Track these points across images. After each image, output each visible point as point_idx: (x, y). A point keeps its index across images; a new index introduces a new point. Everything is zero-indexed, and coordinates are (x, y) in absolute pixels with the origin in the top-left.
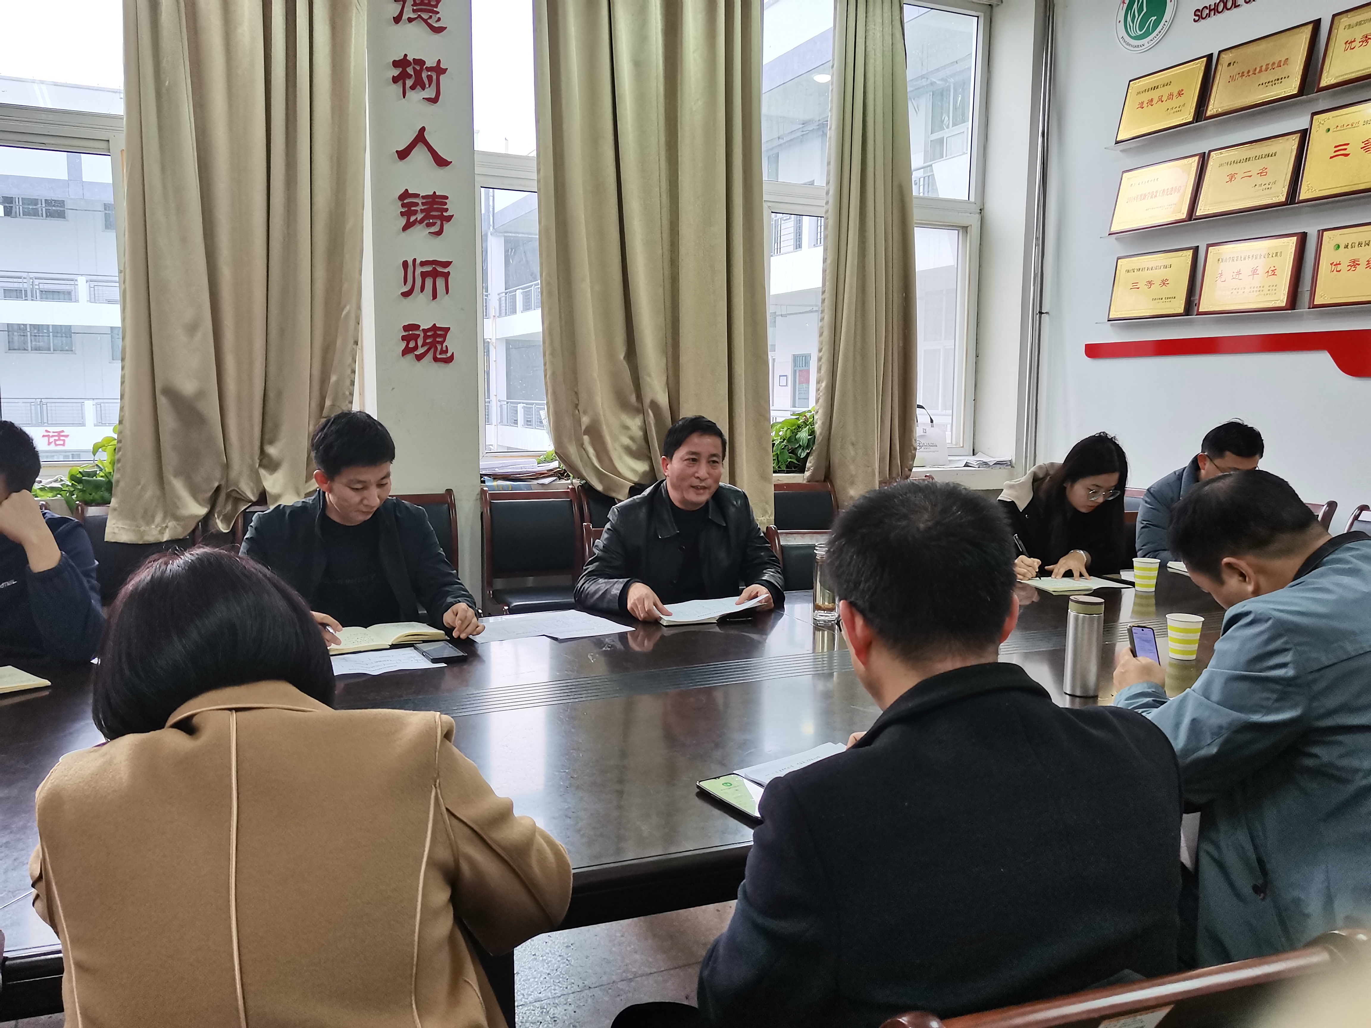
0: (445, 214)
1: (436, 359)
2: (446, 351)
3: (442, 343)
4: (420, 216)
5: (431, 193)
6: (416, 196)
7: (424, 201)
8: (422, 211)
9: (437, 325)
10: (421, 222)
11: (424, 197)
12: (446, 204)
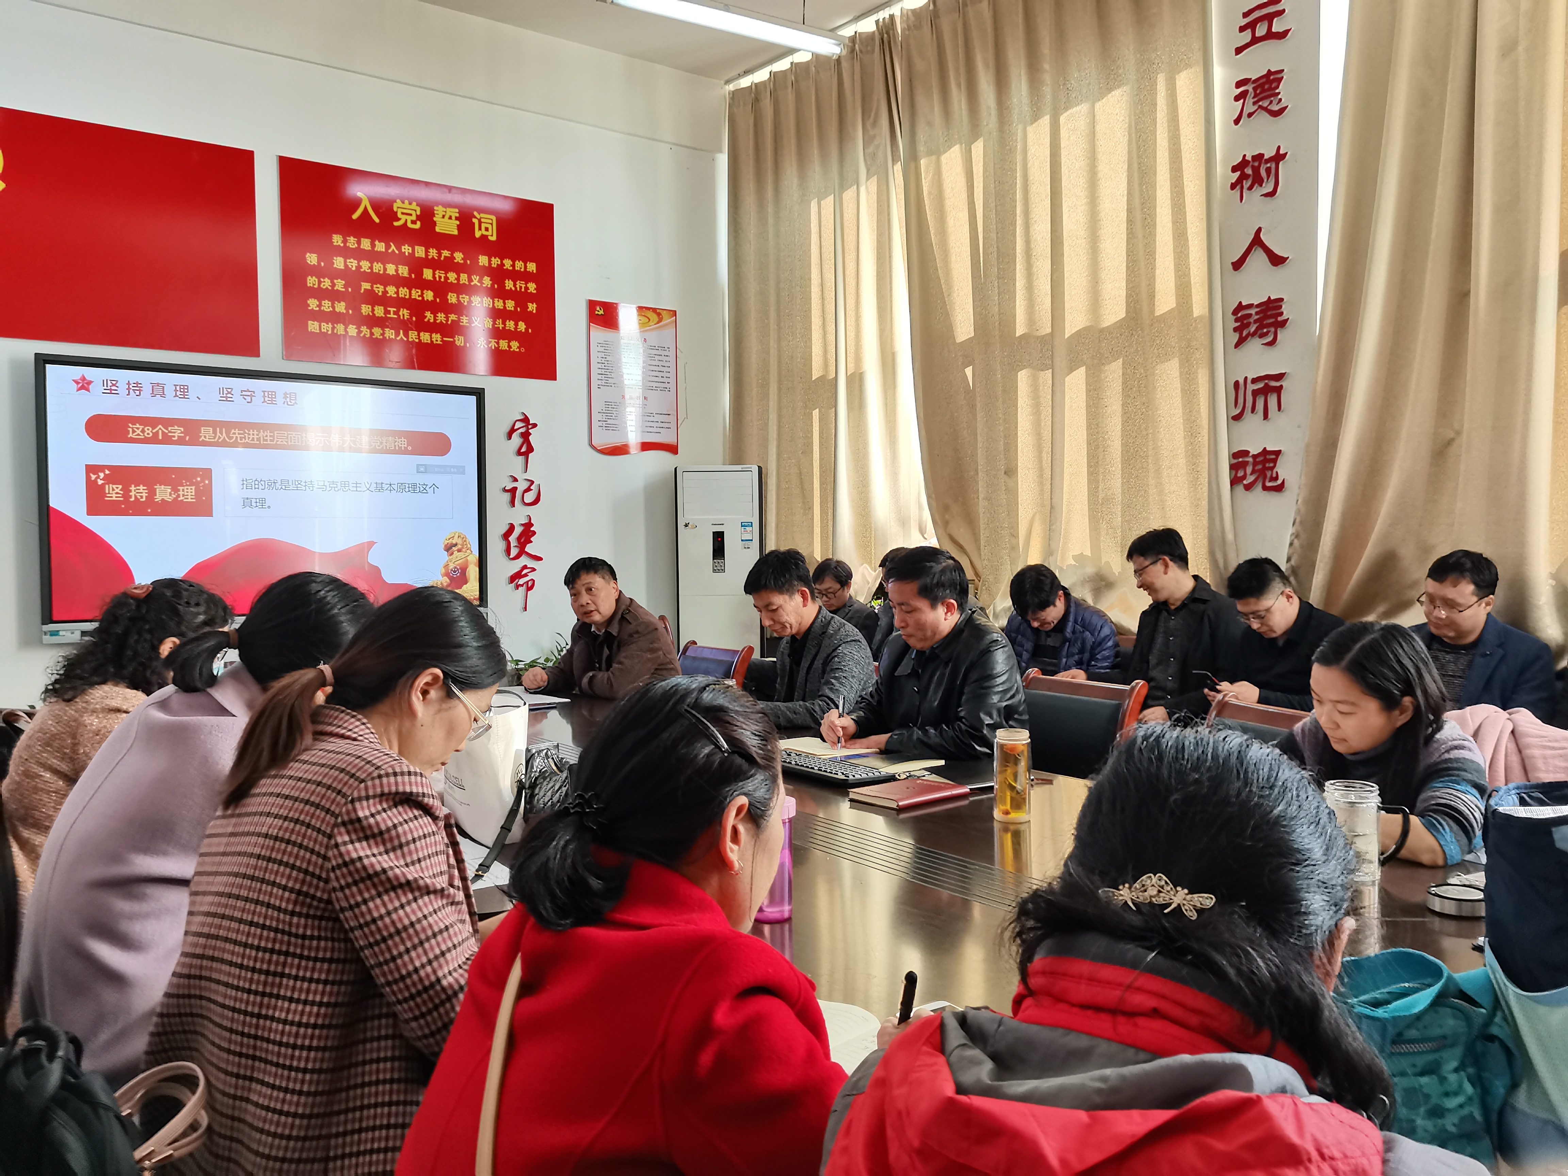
0: (1280, 319)
1: (1265, 488)
2: (1277, 478)
3: (1272, 469)
4: (1253, 328)
5: (1265, 299)
6: (1250, 306)
7: (1258, 309)
8: (1255, 321)
9: (1268, 449)
10: (1253, 335)
11: (1258, 306)
12: (1281, 307)
